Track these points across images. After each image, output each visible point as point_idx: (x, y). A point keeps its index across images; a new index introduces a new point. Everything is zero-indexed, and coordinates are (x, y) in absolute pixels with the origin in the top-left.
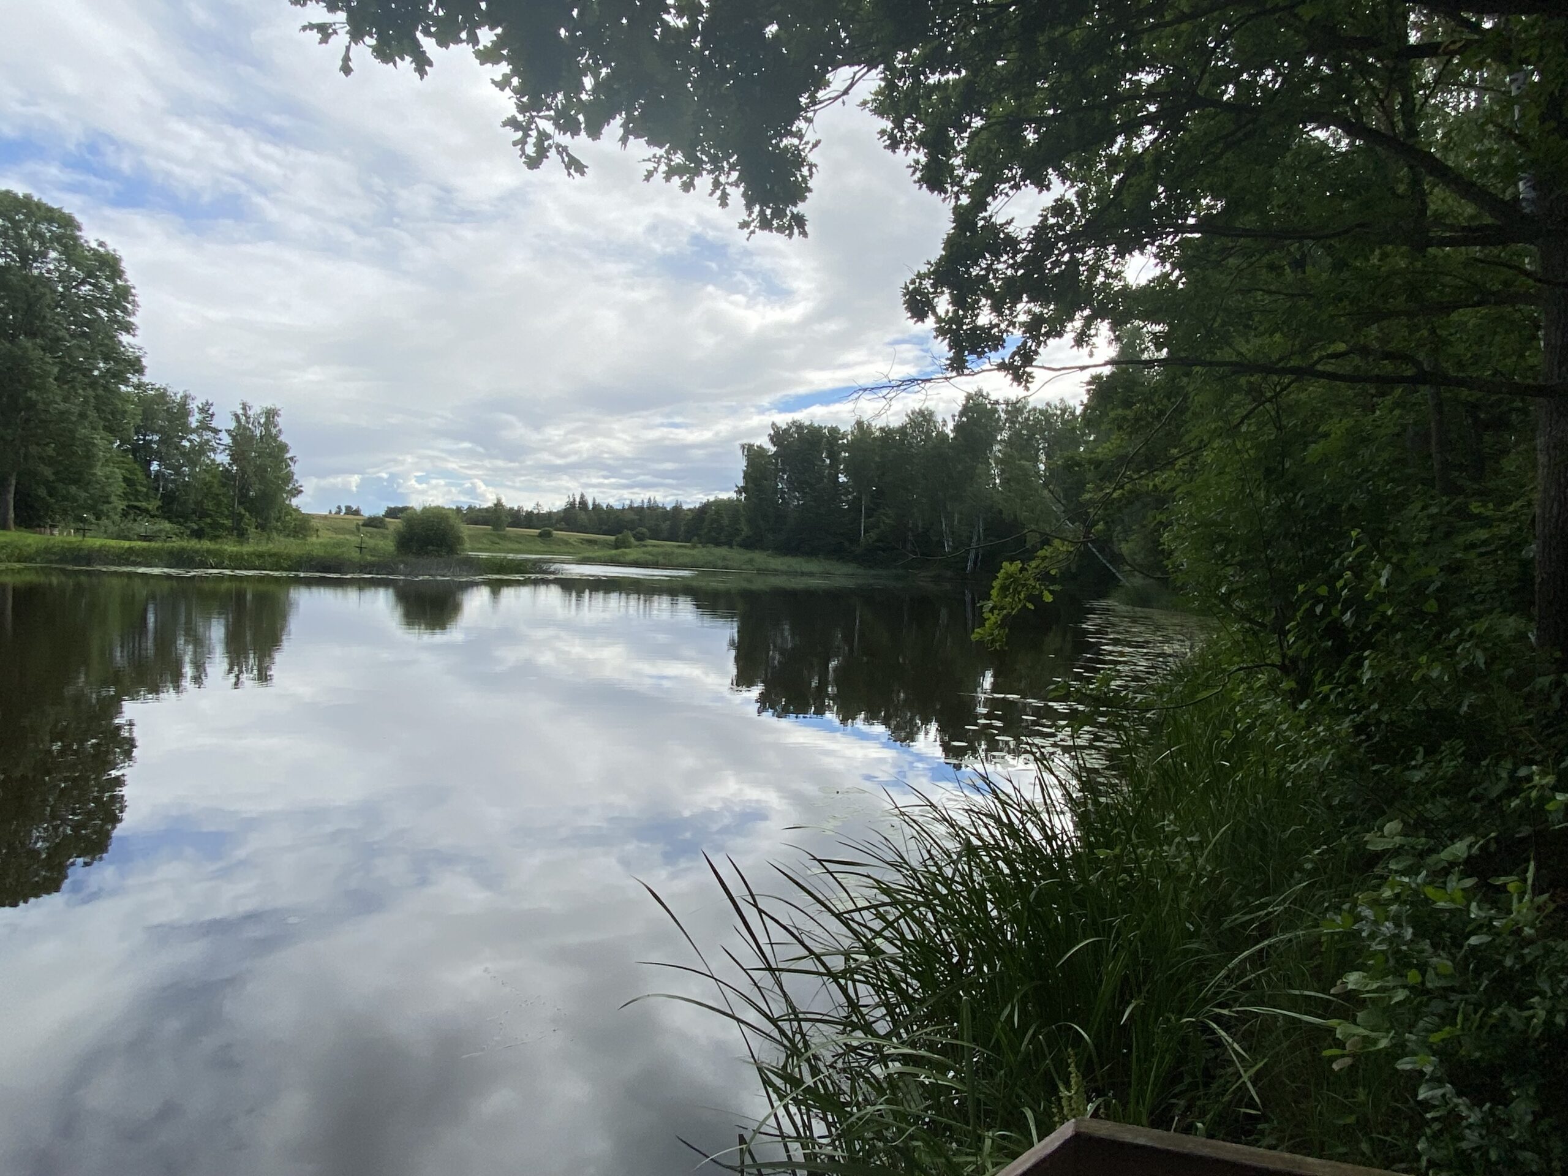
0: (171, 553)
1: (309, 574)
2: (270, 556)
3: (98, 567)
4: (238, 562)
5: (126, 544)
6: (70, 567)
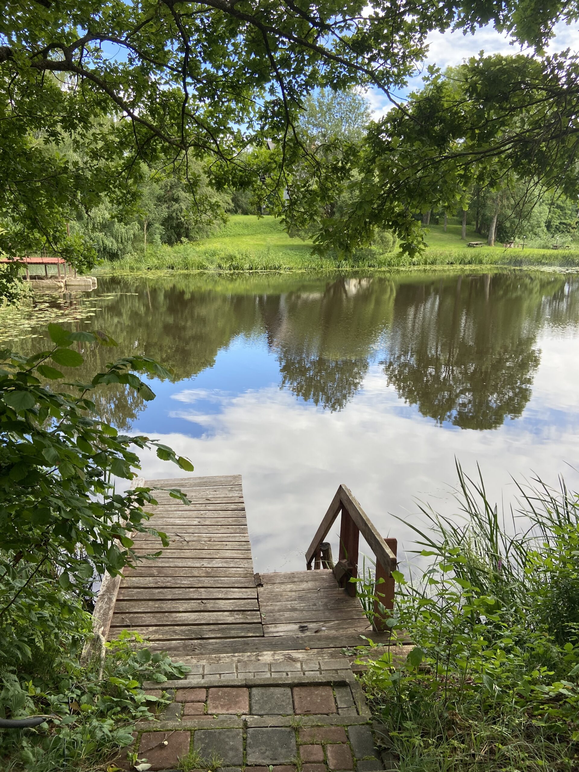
0: (565, 257)
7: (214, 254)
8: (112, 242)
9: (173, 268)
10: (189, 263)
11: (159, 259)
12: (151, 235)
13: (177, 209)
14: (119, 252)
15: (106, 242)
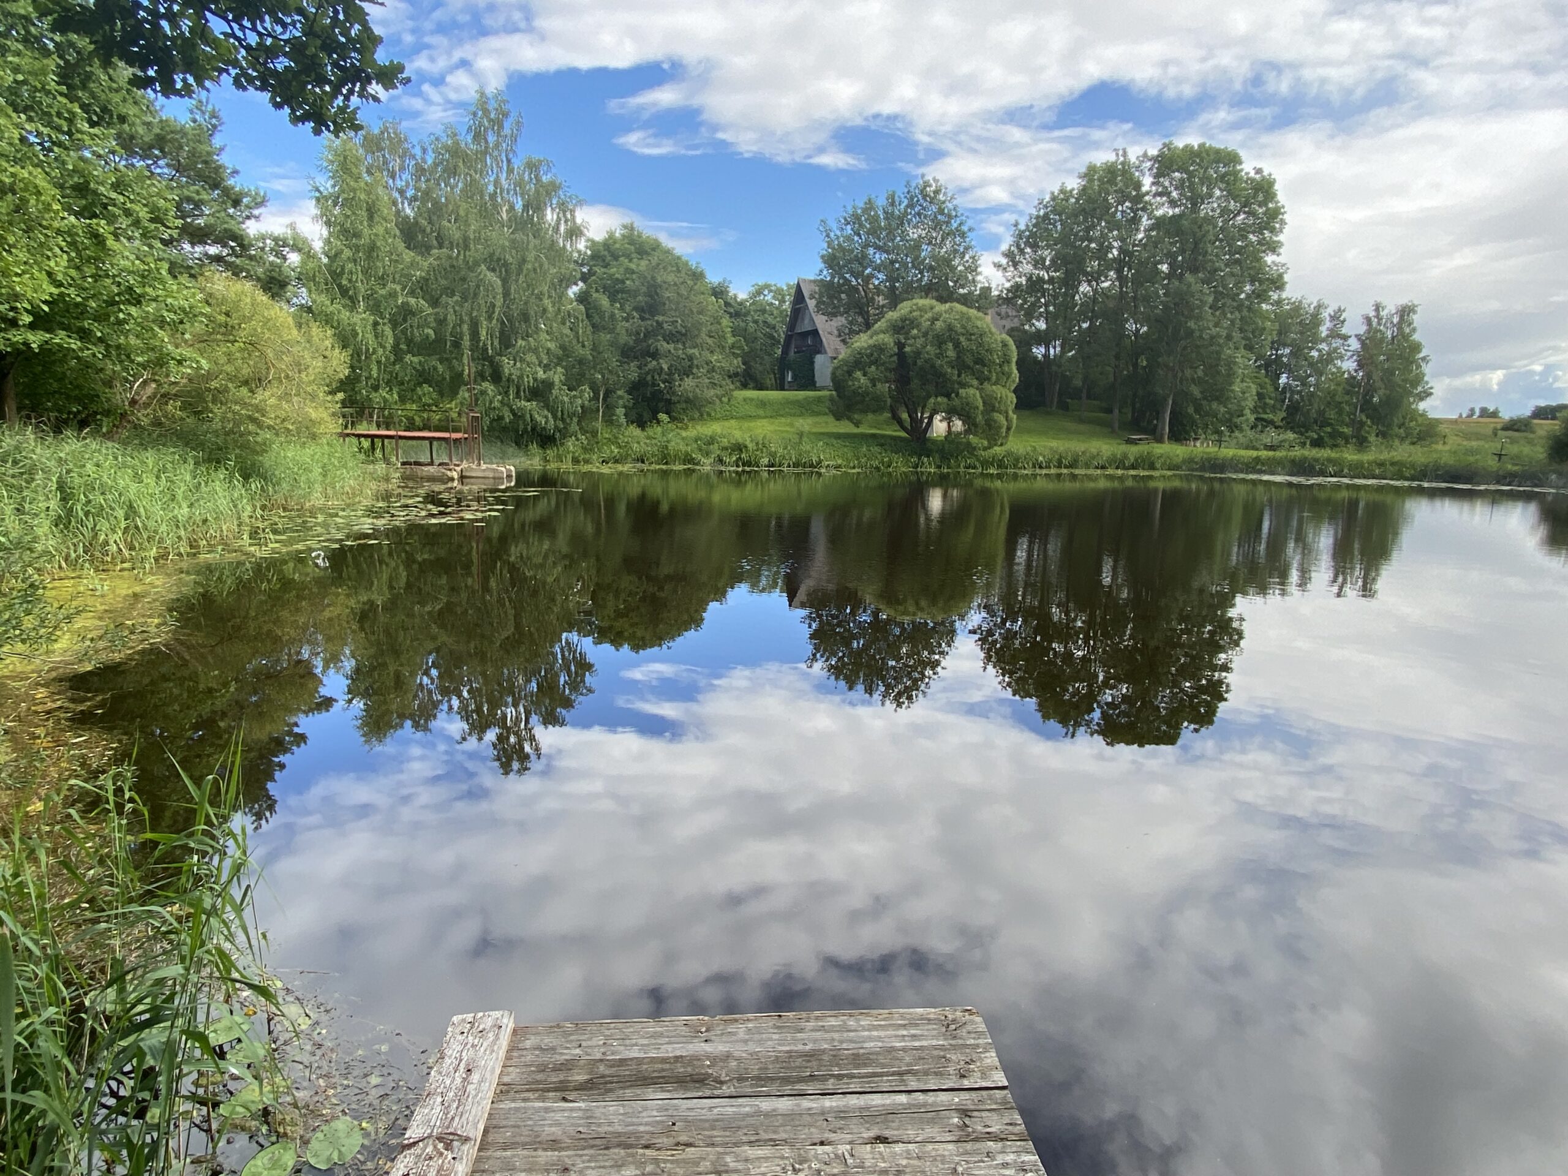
0: (1293, 461)
1: (1434, 485)
2: (1393, 464)
3: (1230, 475)
4: (1358, 470)
5: (1254, 453)
6: (1207, 475)
7: (711, 441)
8: (546, 417)
9: (643, 462)
10: (669, 454)
11: (620, 447)
12: (609, 408)
13: (654, 370)
14: (558, 435)
15: (538, 418)
